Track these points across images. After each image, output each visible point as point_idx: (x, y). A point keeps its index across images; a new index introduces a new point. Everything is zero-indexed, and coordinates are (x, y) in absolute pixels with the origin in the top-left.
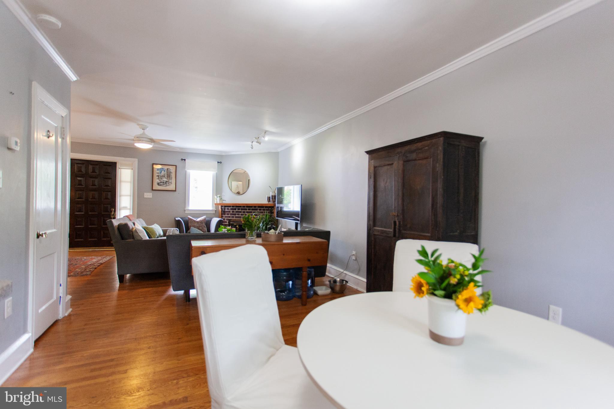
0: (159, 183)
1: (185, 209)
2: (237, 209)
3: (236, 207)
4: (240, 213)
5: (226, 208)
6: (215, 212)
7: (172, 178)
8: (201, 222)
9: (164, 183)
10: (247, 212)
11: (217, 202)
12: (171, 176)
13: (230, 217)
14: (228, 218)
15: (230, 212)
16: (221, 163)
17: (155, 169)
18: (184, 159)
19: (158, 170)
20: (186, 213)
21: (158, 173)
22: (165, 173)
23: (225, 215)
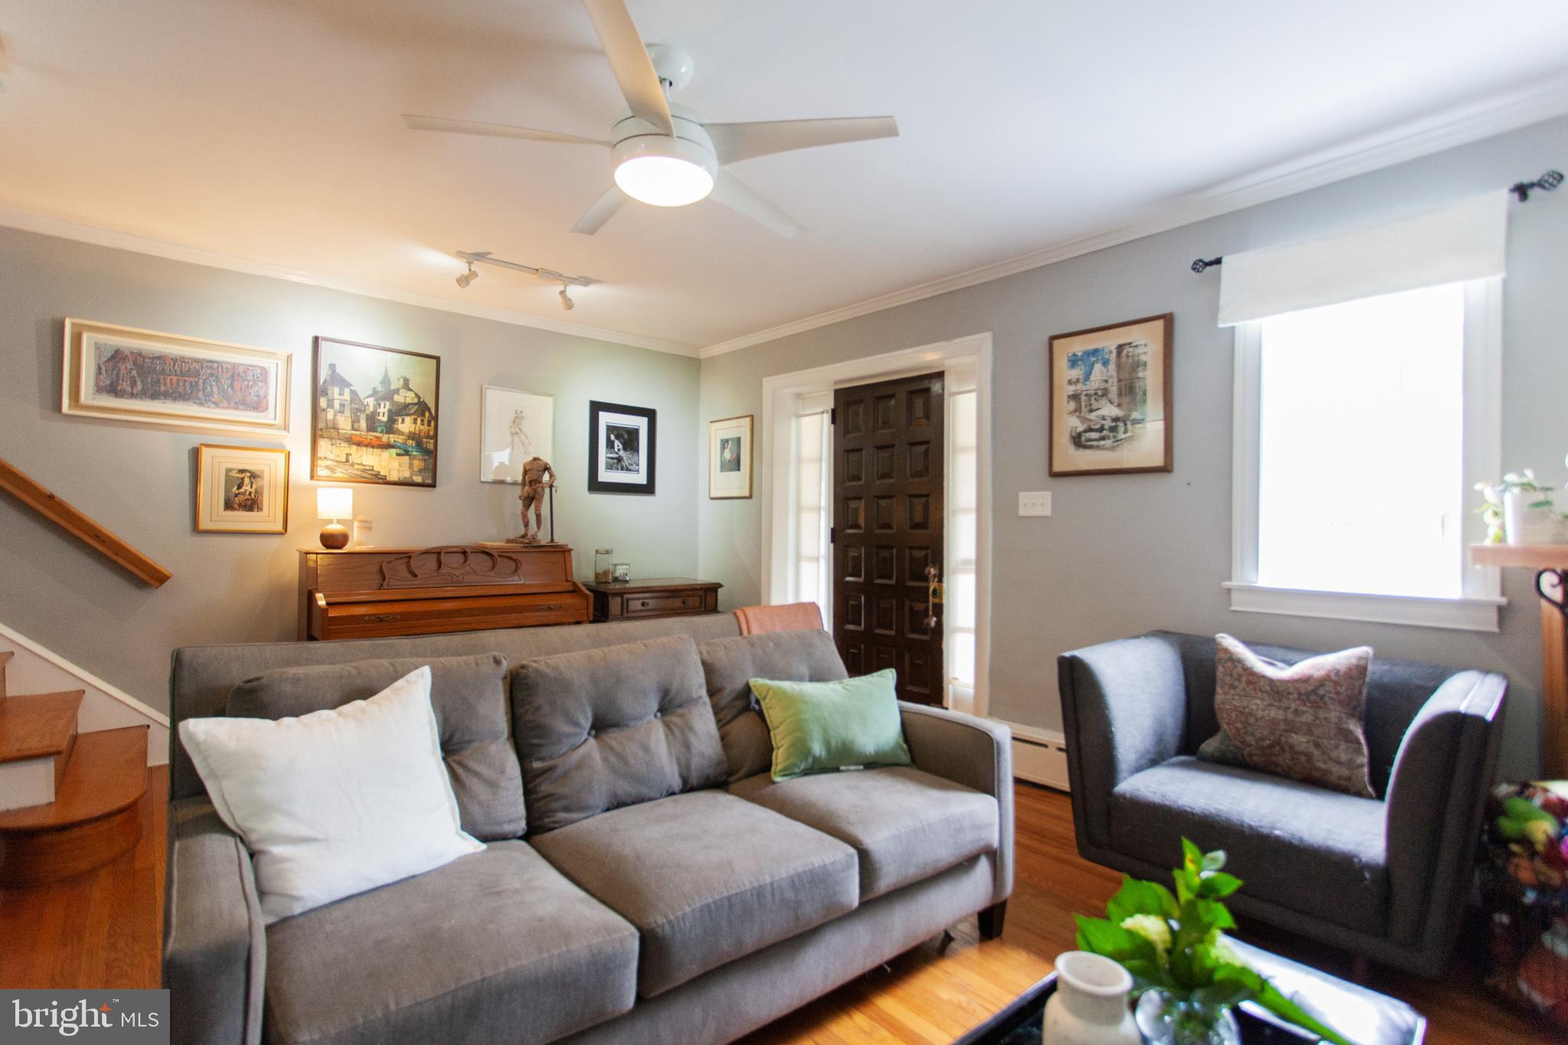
0: (1079, 435)
1: (1227, 584)
7: (1145, 394)
9: (1101, 429)
11: (1501, 540)
12: (1139, 384)
17: (1061, 364)
18: (1212, 258)
19: (1074, 362)
20: (1233, 608)
21: (1078, 381)
22: (1109, 373)
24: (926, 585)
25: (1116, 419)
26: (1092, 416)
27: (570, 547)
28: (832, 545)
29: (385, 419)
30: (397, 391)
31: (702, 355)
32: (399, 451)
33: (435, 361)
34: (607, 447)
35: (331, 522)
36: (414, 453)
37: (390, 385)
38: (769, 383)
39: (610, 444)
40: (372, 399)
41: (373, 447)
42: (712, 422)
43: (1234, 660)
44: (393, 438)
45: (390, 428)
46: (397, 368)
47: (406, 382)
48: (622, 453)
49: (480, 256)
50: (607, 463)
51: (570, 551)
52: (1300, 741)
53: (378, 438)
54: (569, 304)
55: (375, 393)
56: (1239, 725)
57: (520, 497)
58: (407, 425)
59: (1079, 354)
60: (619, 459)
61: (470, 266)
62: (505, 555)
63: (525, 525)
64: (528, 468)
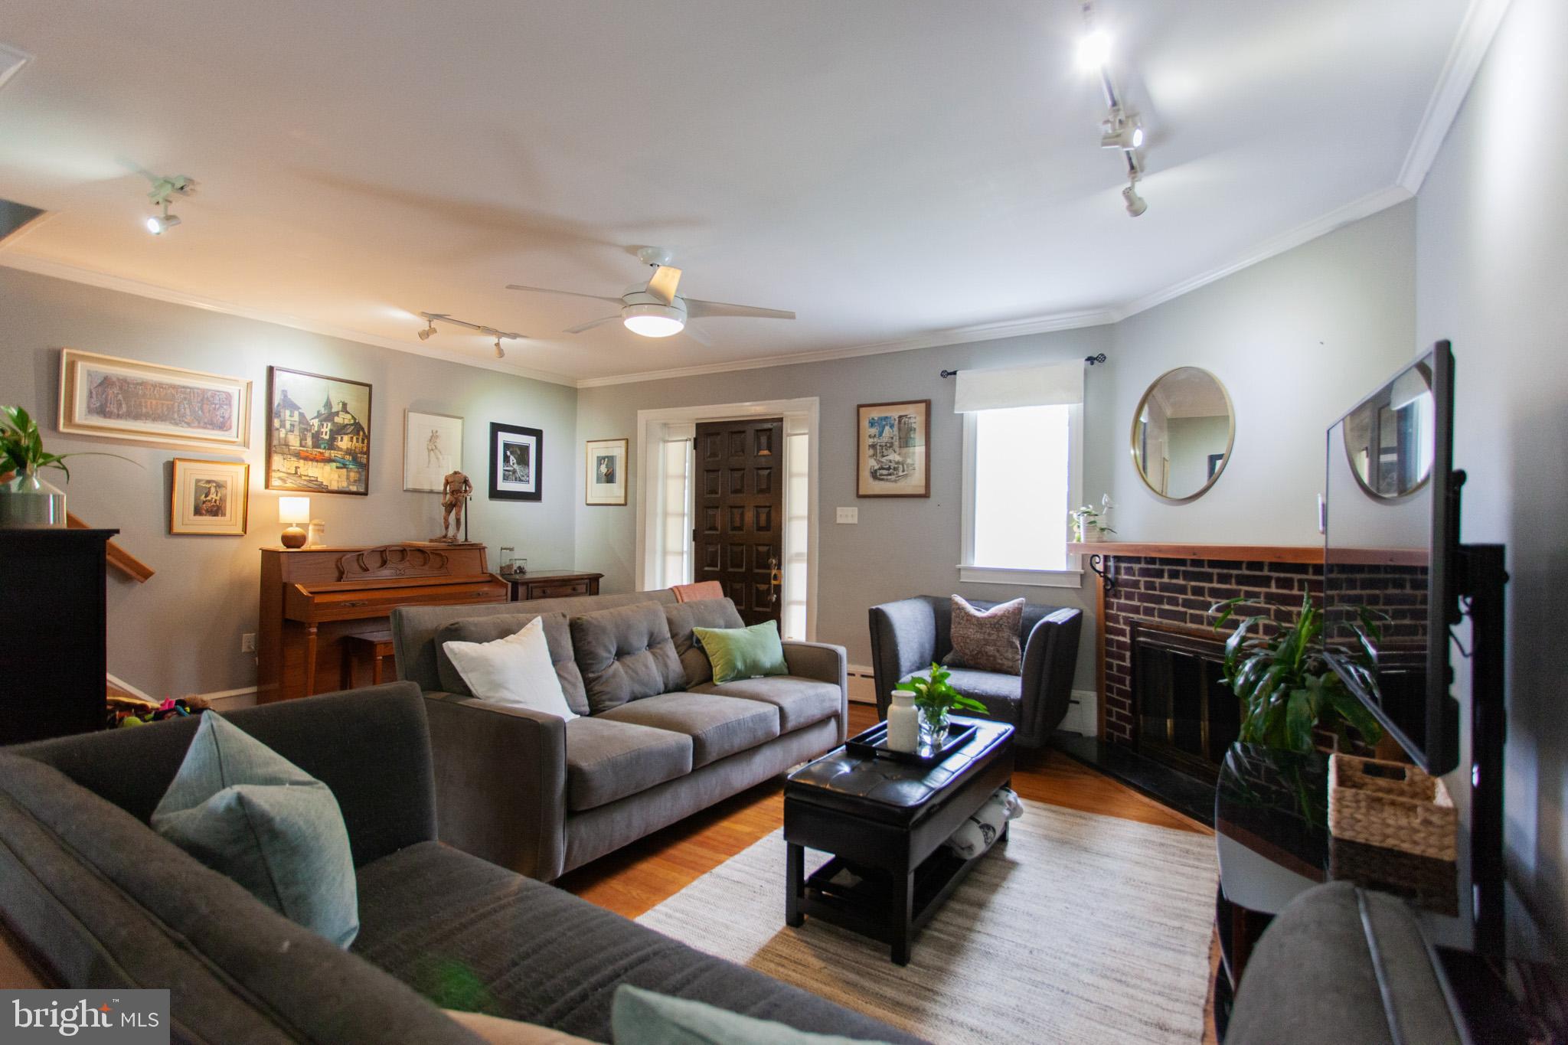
0: (876, 471)
1: (958, 566)
2: (1166, 575)
3: (1165, 561)
4: (1181, 597)
5: (1123, 565)
6: (1078, 579)
8: (996, 623)
9: (889, 468)
10: (1215, 593)
11: (1079, 540)
12: (911, 441)
13: (1136, 610)
14: (1131, 615)
15: (1135, 584)
16: (1101, 358)
17: (865, 423)
18: (952, 371)
19: (872, 424)
20: (961, 580)
21: (875, 436)
22: (894, 433)
23: (1120, 598)
24: (768, 571)
25: (898, 463)
26: (884, 460)
27: (486, 545)
28: (693, 543)
29: (327, 437)
30: (337, 414)
31: (579, 385)
32: (338, 465)
33: (368, 388)
34: (504, 461)
35: (291, 525)
36: (351, 466)
37: (331, 408)
38: (643, 416)
39: (506, 459)
40: (317, 420)
41: (317, 461)
42: (588, 442)
43: (961, 609)
44: (333, 454)
45: (331, 445)
46: (339, 394)
47: (345, 405)
48: (516, 466)
49: (439, 316)
50: (504, 475)
51: (484, 548)
52: (990, 649)
53: (321, 453)
54: (501, 353)
55: (319, 415)
56: (962, 644)
57: (443, 504)
58: (345, 443)
59: (876, 418)
60: (514, 471)
61: (430, 324)
62: (435, 552)
63: (447, 528)
64: (450, 480)
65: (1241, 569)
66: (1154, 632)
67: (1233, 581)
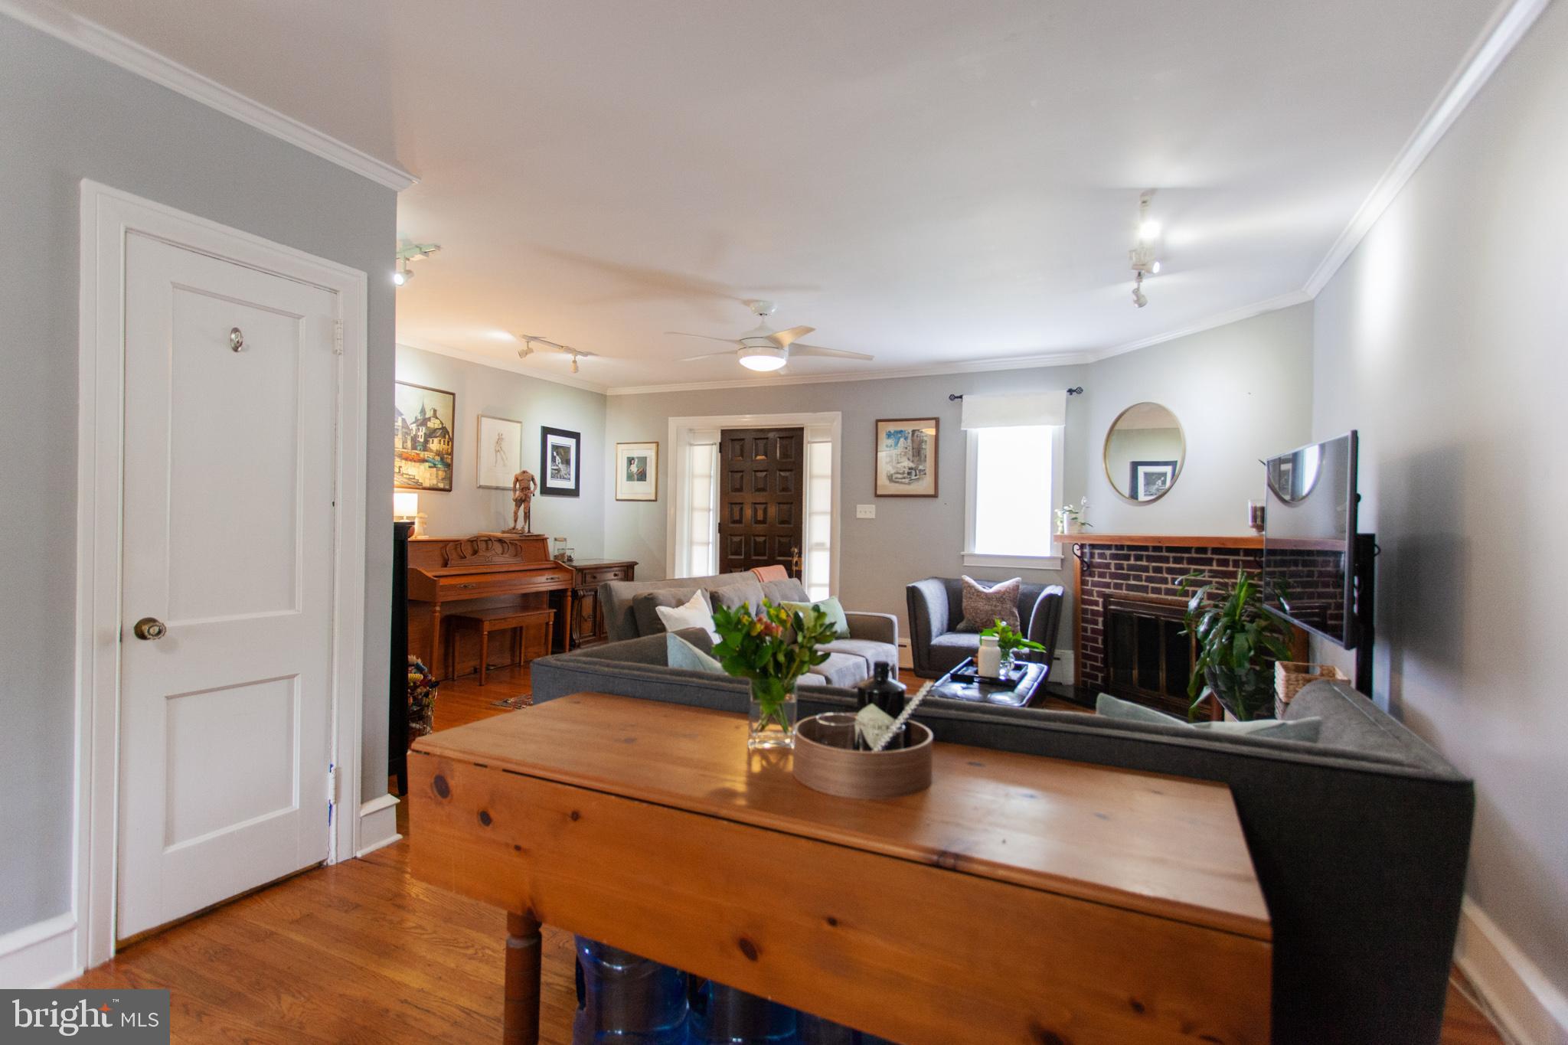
0: (892, 475)
1: (962, 553)
2: (1132, 558)
3: (1131, 548)
4: (1144, 574)
5: (1097, 551)
6: (1059, 562)
7: (926, 457)
8: (1000, 597)
9: (903, 473)
10: (1170, 571)
11: (1063, 532)
12: (922, 451)
13: (1107, 585)
14: (1104, 590)
15: (1108, 566)
16: (1079, 391)
17: (882, 435)
18: (959, 395)
19: (889, 435)
20: (967, 564)
21: (891, 446)
22: (908, 444)
23: (1094, 577)
24: (791, 559)
25: (910, 469)
26: (899, 466)
27: (546, 536)
28: (719, 535)
29: (422, 440)
30: (429, 419)
31: (611, 393)
32: (431, 464)
33: (452, 396)
34: (552, 460)
35: (402, 518)
36: (440, 466)
37: (425, 414)
38: (674, 423)
39: (554, 459)
40: (415, 425)
41: (415, 461)
42: (619, 444)
43: (971, 587)
44: (423, 455)
45: (425, 448)
46: (433, 402)
47: (435, 411)
48: (560, 465)
49: (535, 338)
50: (552, 474)
51: (546, 539)
53: (417, 454)
54: (576, 369)
55: (417, 420)
56: (974, 614)
57: (514, 500)
58: (435, 445)
59: (892, 432)
60: (559, 470)
61: (528, 345)
62: (512, 543)
63: (516, 521)
64: (520, 478)
65: (1190, 553)
66: (1123, 601)
67: (1185, 562)
